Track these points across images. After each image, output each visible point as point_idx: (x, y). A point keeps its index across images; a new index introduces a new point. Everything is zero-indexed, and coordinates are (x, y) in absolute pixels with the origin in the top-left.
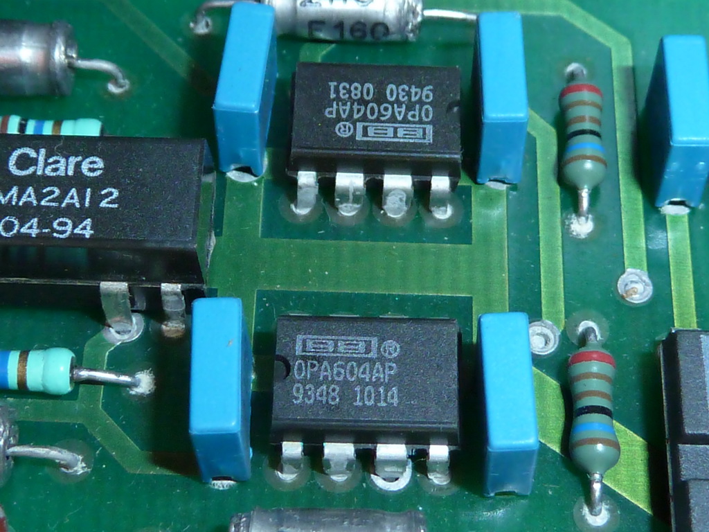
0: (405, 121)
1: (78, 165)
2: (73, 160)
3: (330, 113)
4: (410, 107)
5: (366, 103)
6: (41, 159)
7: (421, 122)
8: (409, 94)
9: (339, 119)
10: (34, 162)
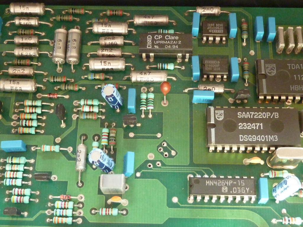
0: (219, 29)
1: (175, 38)
2: (174, 37)
3: (208, 28)
4: (220, 27)
5: (213, 27)
6: (170, 37)
7: (221, 29)
8: (219, 25)
9: (209, 29)
10: (169, 37)
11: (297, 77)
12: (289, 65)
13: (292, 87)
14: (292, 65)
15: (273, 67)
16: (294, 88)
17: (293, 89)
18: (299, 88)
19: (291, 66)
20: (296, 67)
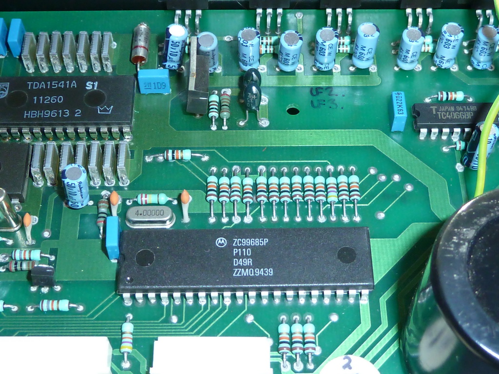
11: (38, 100)
12: (30, 83)
13: (27, 113)
14: (35, 83)
15: (5, 87)
16: (29, 114)
17: (27, 116)
18: (37, 114)
19: (32, 85)
20: (41, 86)
